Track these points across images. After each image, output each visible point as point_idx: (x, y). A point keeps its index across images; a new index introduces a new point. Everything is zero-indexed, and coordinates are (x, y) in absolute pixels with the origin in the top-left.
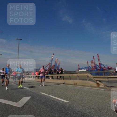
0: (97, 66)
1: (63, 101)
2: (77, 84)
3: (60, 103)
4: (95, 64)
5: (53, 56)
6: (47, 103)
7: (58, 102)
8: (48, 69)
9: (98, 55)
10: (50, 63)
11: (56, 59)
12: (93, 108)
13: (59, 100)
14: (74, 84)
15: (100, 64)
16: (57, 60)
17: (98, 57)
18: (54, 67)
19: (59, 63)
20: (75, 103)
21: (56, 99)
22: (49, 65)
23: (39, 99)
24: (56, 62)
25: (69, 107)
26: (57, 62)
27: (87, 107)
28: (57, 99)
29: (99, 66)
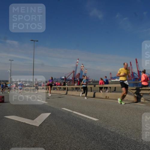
0: (135, 74)
1: (92, 120)
2: (108, 97)
3: (87, 122)
4: (132, 72)
5: (78, 62)
6: (71, 121)
7: (84, 121)
8: (71, 78)
9: (136, 60)
10: (75, 70)
11: (82, 66)
12: (130, 129)
13: (86, 118)
14: (105, 97)
15: (138, 71)
16: (83, 68)
17: (137, 62)
18: (79, 76)
19: (86, 71)
20: (106, 122)
21: (82, 116)
22: (73, 73)
23: (61, 117)
24: (81, 69)
25: (99, 127)
26: (83, 70)
27: (122, 127)
28: (84, 117)
29: (138, 75)
